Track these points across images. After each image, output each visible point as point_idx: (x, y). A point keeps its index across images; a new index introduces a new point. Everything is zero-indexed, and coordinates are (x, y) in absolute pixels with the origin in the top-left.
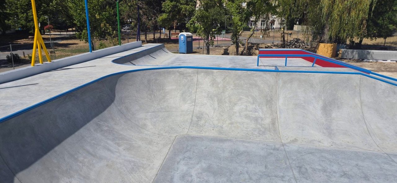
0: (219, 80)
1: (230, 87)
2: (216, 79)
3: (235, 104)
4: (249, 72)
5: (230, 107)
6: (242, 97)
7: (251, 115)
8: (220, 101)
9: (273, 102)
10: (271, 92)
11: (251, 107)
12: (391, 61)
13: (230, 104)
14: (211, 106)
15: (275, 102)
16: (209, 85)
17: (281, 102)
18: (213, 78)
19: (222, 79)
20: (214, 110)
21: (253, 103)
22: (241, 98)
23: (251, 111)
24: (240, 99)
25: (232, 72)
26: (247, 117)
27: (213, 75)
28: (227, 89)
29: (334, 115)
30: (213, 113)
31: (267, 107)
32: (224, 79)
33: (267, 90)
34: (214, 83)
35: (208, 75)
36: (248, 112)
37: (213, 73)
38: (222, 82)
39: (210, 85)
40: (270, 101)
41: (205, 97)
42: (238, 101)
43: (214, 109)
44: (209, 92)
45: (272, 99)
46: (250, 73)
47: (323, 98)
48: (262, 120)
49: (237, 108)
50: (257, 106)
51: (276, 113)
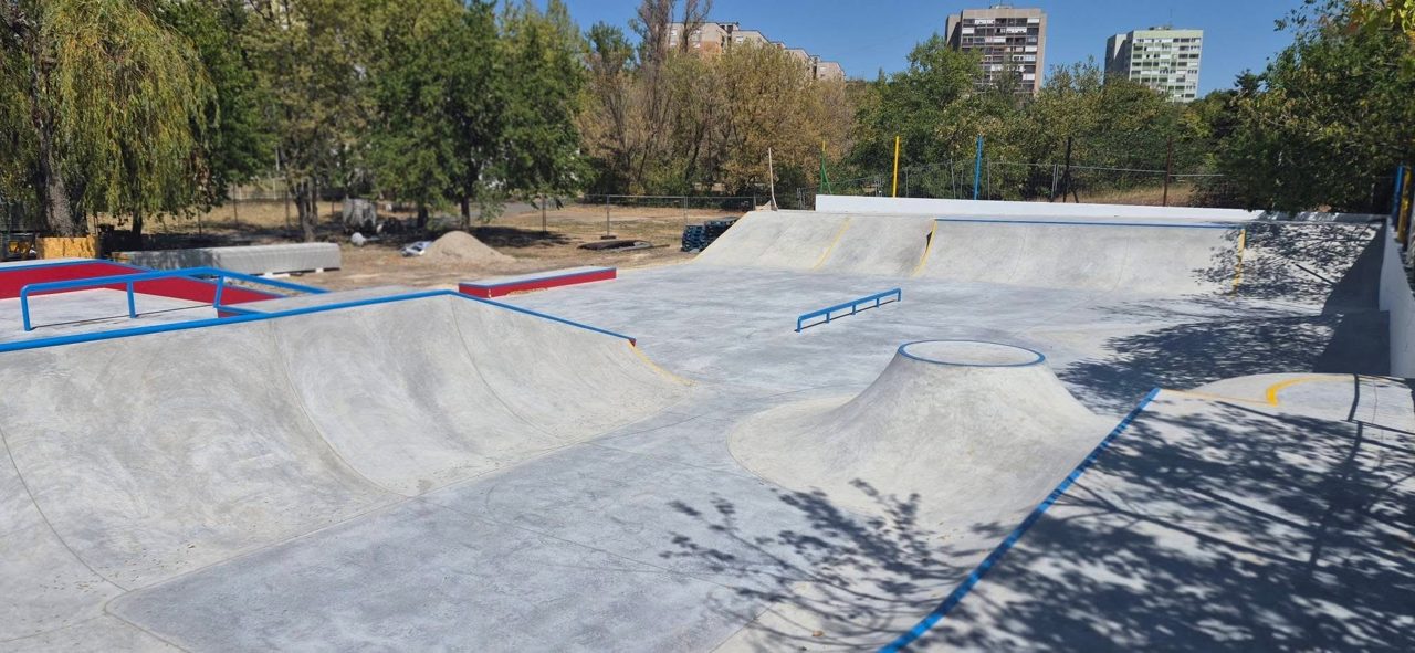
0: (85, 381)
1: (137, 399)
2: (74, 380)
3: (188, 449)
4: (186, 334)
5: (175, 463)
6: (193, 419)
7: (258, 467)
8: (127, 455)
9: (295, 411)
10: (273, 381)
11: (243, 442)
12: (275, 274)
13: (171, 454)
14: (104, 481)
15: (298, 409)
16: (52, 408)
17: (312, 405)
18: (57, 376)
19: (97, 375)
20: (126, 491)
21: (241, 429)
22: (193, 423)
23: (250, 455)
24: (193, 429)
25: (126, 343)
26: (251, 474)
27: (54, 367)
28: (130, 406)
29: (441, 403)
30: (131, 503)
31: (286, 431)
32: (105, 372)
33: (261, 379)
34: (67, 396)
35: (36, 373)
36: (242, 461)
37: (50, 359)
38: (100, 386)
39: (58, 410)
40: (280, 411)
41: (58, 458)
42: (190, 437)
43: (126, 487)
44: (62, 434)
45: (285, 402)
46: (187, 337)
47: (400, 369)
48: (298, 468)
49: (200, 461)
50: (259, 436)
51: (320, 437)
